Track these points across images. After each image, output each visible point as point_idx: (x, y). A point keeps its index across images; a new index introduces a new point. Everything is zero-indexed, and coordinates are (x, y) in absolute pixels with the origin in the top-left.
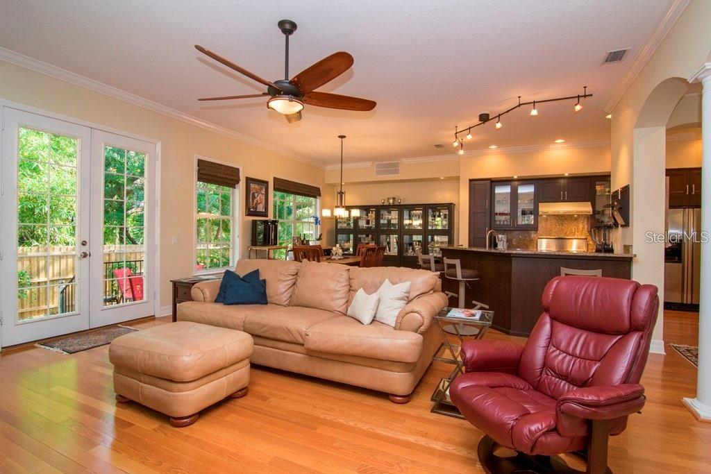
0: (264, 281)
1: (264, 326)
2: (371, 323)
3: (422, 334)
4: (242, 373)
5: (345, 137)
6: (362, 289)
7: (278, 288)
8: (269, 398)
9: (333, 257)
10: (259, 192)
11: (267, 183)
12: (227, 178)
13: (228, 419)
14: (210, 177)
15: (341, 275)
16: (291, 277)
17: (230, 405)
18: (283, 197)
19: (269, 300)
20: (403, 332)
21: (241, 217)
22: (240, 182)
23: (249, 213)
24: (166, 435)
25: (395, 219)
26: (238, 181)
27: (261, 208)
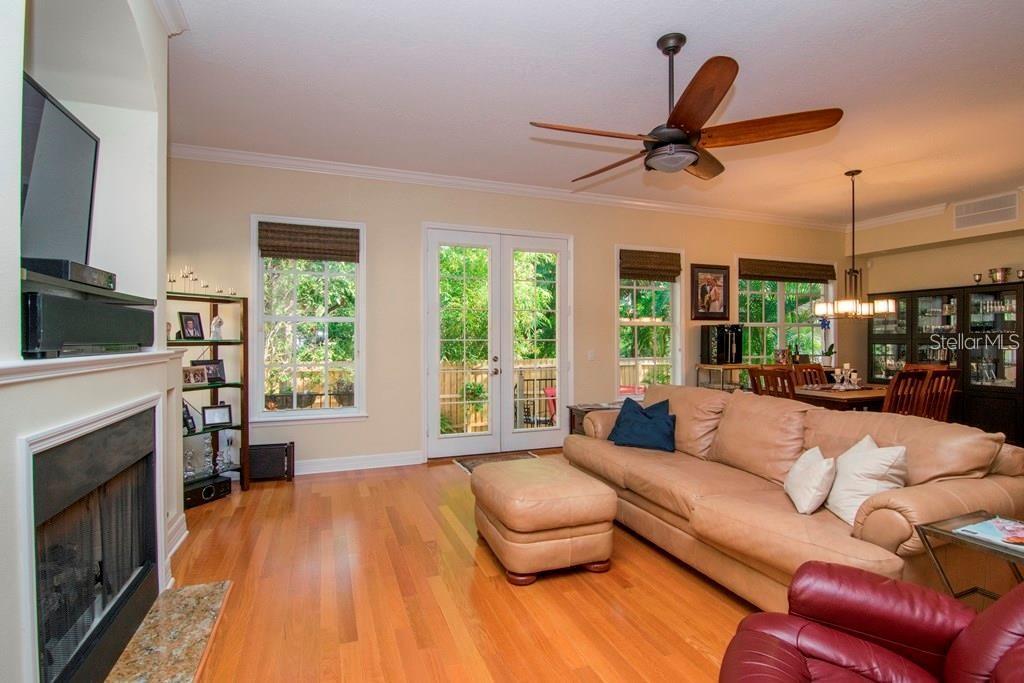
0: (674, 418)
1: (645, 483)
2: (813, 513)
3: (905, 557)
4: (598, 541)
5: (859, 172)
6: (817, 448)
7: (693, 430)
8: (632, 586)
9: (836, 386)
10: (712, 284)
11: (726, 268)
12: (661, 270)
13: (567, 594)
14: (638, 272)
15: (789, 419)
16: (713, 416)
17: (579, 578)
18: (774, 289)
19: (677, 445)
20: (863, 542)
21: (683, 322)
22: (682, 273)
23: (697, 317)
24: (497, 587)
25: (1011, 311)
26: (678, 272)
27: (716, 307)
